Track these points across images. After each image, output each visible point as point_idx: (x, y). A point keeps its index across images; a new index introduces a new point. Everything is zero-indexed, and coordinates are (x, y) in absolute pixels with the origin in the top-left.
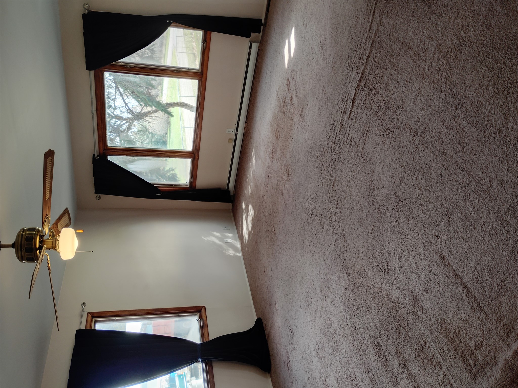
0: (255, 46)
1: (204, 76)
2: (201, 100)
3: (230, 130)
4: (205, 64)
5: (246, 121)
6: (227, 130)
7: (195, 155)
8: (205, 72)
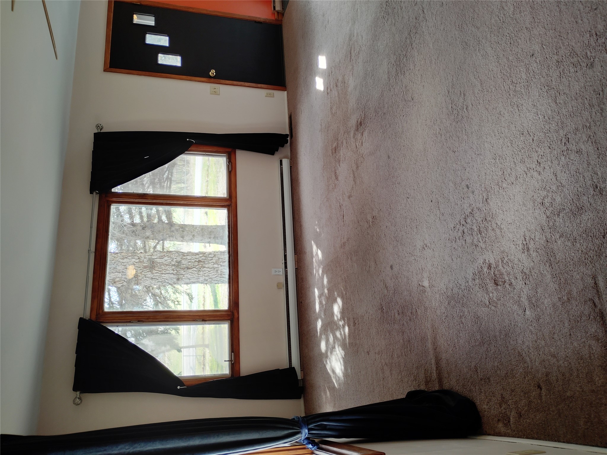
0: (286, 163)
1: (233, 200)
2: (233, 229)
3: (277, 270)
4: (233, 186)
5: (295, 253)
6: (273, 270)
7: (233, 313)
8: (234, 195)
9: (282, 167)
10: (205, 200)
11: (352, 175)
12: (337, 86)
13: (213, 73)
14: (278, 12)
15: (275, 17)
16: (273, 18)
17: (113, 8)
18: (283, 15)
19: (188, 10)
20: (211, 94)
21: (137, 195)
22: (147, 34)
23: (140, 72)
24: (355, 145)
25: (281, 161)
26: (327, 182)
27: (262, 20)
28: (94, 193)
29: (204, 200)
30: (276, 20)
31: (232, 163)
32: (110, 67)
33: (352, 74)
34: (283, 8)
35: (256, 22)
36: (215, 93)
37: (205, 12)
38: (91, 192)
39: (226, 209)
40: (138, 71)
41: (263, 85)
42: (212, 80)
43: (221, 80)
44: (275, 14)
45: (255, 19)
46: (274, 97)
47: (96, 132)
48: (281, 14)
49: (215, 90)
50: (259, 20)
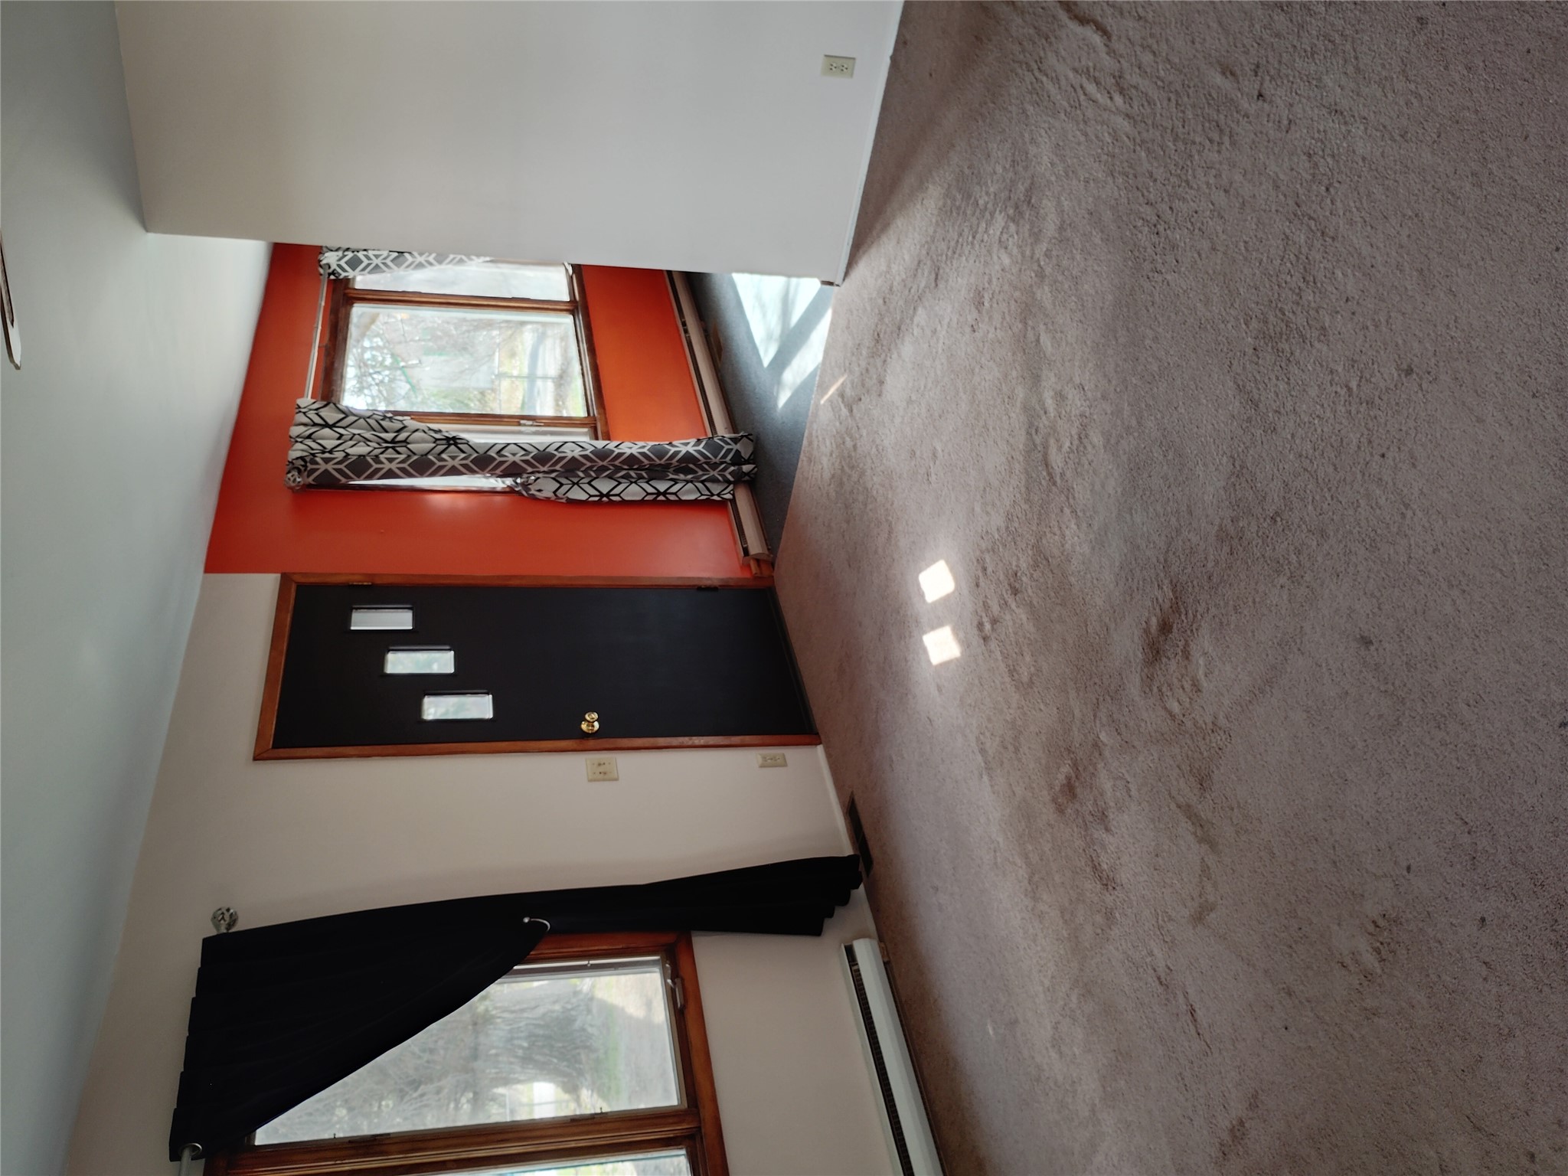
0: (867, 953)
1: (706, 1113)
8: (704, 1092)
9: (855, 968)
10: (603, 1127)
11: (1185, 826)
12: (1015, 592)
13: (591, 722)
14: (758, 560)
15: (751, 573)
16: (747, 575)
17: (292, 601)
18: (773, 565)
19: (507, 583)
20: (590, 781)
21: (350, 1142)
22: (389, 651)
23: (366, 747)
24: (1163, 713)
25: (850, 952)
26: (1065, 922)
27: (716, 583)
28: (186, 1155)
29: (597, 1128)
30: (756, 578)
31: (683, 980)
32: (275, 746)
33: (1074, 512)
34: (768, 549)
35: (700, 589)
36: (604, 776)
37: (554, 582)
38: (175, 1155)
39: (683, 1152)
40: (360, 747)
41: (748, 739)
42: (592, 743)
43: (619, 740)
44: (749, 566)
45: (696, 583)
46: (785, 765)
47: (213, 932)
48: (768, 561)
49: (602, 769)
50: (708, 583)
